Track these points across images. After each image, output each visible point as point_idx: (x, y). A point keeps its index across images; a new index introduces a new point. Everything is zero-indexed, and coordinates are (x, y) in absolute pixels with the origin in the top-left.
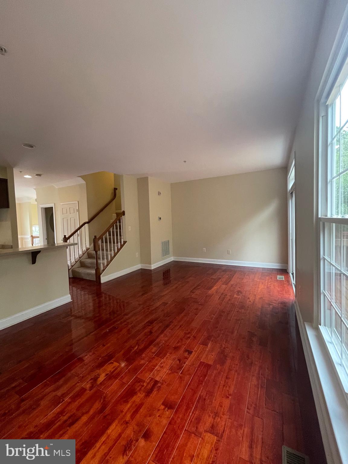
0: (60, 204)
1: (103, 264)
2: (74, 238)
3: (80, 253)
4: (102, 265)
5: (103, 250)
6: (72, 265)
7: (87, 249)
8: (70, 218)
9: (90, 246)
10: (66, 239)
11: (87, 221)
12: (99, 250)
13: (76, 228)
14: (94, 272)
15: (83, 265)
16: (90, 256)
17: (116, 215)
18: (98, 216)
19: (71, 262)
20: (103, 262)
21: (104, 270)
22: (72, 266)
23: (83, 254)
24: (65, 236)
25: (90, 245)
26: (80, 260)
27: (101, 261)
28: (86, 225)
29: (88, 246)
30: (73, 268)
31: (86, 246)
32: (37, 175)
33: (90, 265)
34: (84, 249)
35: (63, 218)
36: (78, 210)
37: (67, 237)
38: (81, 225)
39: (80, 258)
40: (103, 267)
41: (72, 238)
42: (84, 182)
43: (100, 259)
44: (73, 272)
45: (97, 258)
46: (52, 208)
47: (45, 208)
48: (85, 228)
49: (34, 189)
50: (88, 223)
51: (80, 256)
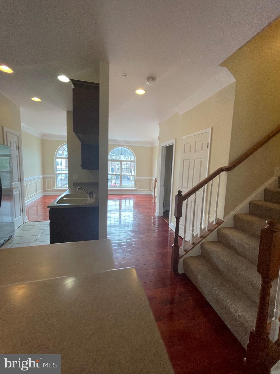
0: (182, 138)
2: (195, 198)
7: (219, 223)
8: (195, 160)
9: (224, 217)
10: (181, 198)
11: (226, 164)
13: (202, 179)
15: (205, 257)
16: (222, 241)
18: (252, 155)
22: (186, 252)
23: (210, 231)
24: (180, 192)
25: (225, 214)
26: (202, 244)
28: (223, 175)
29: (221, 216)
30: (188, 255)
31: (216, 215)
34: (213, 219)
35: (184, 160)
36: (210, 146)
37: (183, 194)
38: (211, 173)
39: (202, 237)
41: (191, 198)
44: (186, 266)
46: (172, 146)
47: (167, 147)
48: (220, 179)
49: (158, 124)
50: (228, 169)
51: (203, 234)
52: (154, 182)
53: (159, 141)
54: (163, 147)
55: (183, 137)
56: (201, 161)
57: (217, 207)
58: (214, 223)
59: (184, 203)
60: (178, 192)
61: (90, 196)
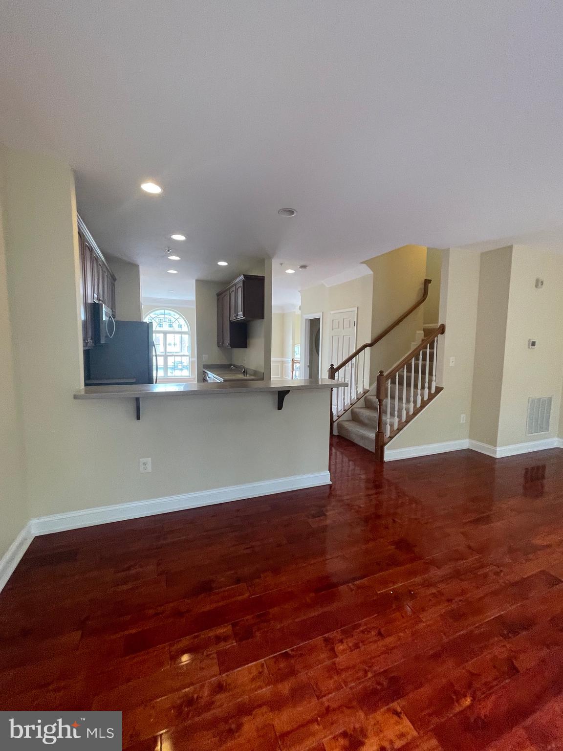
0: (330, 314)
1: (392, 425)
2: (345, 370)
3: (354, 396)
4: (388, 427)
5: (393, 398)
6: (340, 414)
7: (366, 392)
8: (343, 336)
9: (369, 387)
10: (333, 371)
11: (369, 341)
12: (387, 397)
13: (351, 354)
14: (372, 435)
15: (355, 418)
16: (368, 405)
17: (422, 332)
19: (337, 409)
20: (392, 420)
21: (391, 438)
22: (339, 417)
23: (358, 399)
24: (332, 365)
25: (370, 384)
26: (351, 410)
27: (387, 419)
28: (368, 349)
29: (367, 387)
30: (340, 419)
31: (363, 385)
32: (302, 267)
33: (366, 421)
34: (360, 390)
35: (333, 337)
36: (356, 324)
37: (335, 367)
38: (358, 348)
39: (352, 405)
40: (391, 432)
41: (342, 370)
42: (372, 273)
43: (386, 413)
44: (340, 426)
45: (381, 412)
46: (319, 319)
47: (311, 320)
48: (364, 354)
49: (299, 291)
50: (370, 345)
51: (352, 402)
52: (290, 365)
53: (300, 311)
54: (306, 320)
55: (332, 312)
56: (349, 337)
57: (363, 378)
58: (362, 393)
59: (336, 374)
60: (330, 365)
61: (244, 375)
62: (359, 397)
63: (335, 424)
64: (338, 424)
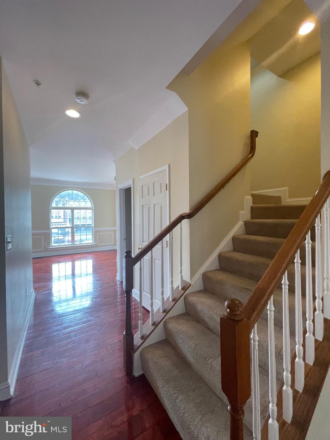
2: (152, 258)
7: (186, 287)
8: (154, 205)
9: (191, 278)
11: (186, 210)
17: (250, 198)
23: (175, 300)
24: (128, 253)
25: (193, 273)
26: (164, 322)
28: (185, 222)
29: (187, 277)
31: (182, 277)
35: (143, 206)
39: (165, 312)
46: (130, 188)
47: (125, 189)
48: (181, 229)
49: (113, 161)
50: (189, 216)
51: (166, 307)
53: (115, 181)
55: (141, 177)
56: (161, 207)
57: (181, 267)
58: (180, 288)
60: (126, 252)
62: (177, 296)
63: (136, 356)
64: (141, 354)
